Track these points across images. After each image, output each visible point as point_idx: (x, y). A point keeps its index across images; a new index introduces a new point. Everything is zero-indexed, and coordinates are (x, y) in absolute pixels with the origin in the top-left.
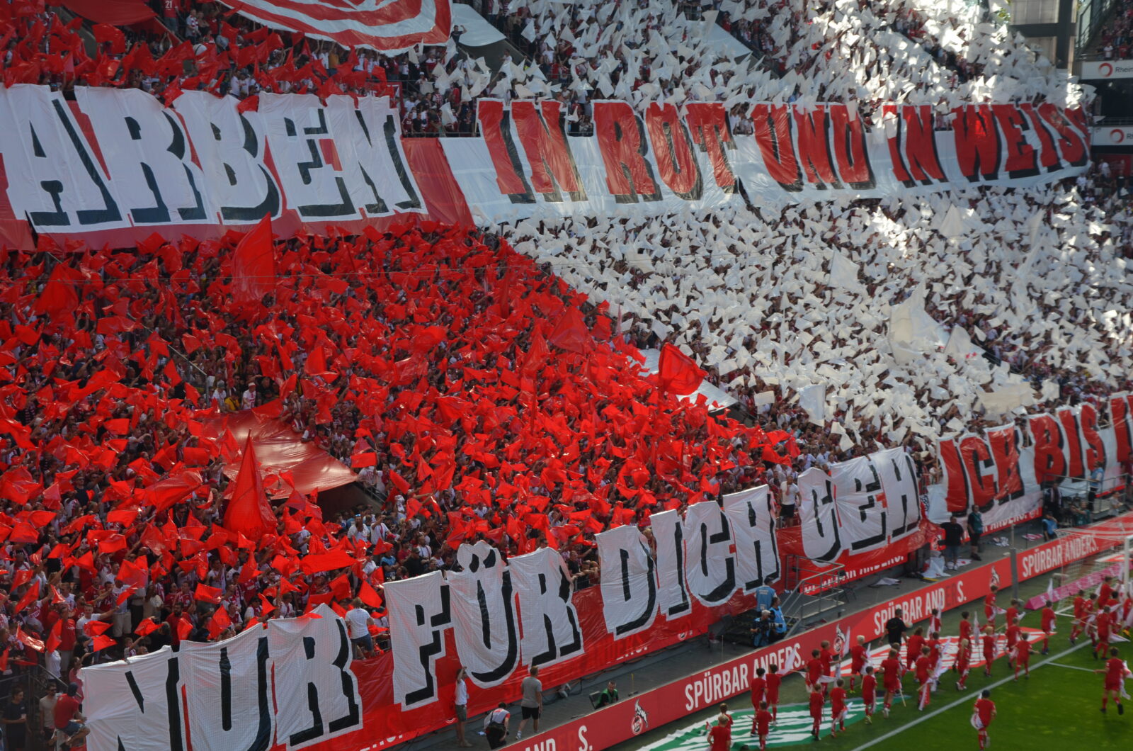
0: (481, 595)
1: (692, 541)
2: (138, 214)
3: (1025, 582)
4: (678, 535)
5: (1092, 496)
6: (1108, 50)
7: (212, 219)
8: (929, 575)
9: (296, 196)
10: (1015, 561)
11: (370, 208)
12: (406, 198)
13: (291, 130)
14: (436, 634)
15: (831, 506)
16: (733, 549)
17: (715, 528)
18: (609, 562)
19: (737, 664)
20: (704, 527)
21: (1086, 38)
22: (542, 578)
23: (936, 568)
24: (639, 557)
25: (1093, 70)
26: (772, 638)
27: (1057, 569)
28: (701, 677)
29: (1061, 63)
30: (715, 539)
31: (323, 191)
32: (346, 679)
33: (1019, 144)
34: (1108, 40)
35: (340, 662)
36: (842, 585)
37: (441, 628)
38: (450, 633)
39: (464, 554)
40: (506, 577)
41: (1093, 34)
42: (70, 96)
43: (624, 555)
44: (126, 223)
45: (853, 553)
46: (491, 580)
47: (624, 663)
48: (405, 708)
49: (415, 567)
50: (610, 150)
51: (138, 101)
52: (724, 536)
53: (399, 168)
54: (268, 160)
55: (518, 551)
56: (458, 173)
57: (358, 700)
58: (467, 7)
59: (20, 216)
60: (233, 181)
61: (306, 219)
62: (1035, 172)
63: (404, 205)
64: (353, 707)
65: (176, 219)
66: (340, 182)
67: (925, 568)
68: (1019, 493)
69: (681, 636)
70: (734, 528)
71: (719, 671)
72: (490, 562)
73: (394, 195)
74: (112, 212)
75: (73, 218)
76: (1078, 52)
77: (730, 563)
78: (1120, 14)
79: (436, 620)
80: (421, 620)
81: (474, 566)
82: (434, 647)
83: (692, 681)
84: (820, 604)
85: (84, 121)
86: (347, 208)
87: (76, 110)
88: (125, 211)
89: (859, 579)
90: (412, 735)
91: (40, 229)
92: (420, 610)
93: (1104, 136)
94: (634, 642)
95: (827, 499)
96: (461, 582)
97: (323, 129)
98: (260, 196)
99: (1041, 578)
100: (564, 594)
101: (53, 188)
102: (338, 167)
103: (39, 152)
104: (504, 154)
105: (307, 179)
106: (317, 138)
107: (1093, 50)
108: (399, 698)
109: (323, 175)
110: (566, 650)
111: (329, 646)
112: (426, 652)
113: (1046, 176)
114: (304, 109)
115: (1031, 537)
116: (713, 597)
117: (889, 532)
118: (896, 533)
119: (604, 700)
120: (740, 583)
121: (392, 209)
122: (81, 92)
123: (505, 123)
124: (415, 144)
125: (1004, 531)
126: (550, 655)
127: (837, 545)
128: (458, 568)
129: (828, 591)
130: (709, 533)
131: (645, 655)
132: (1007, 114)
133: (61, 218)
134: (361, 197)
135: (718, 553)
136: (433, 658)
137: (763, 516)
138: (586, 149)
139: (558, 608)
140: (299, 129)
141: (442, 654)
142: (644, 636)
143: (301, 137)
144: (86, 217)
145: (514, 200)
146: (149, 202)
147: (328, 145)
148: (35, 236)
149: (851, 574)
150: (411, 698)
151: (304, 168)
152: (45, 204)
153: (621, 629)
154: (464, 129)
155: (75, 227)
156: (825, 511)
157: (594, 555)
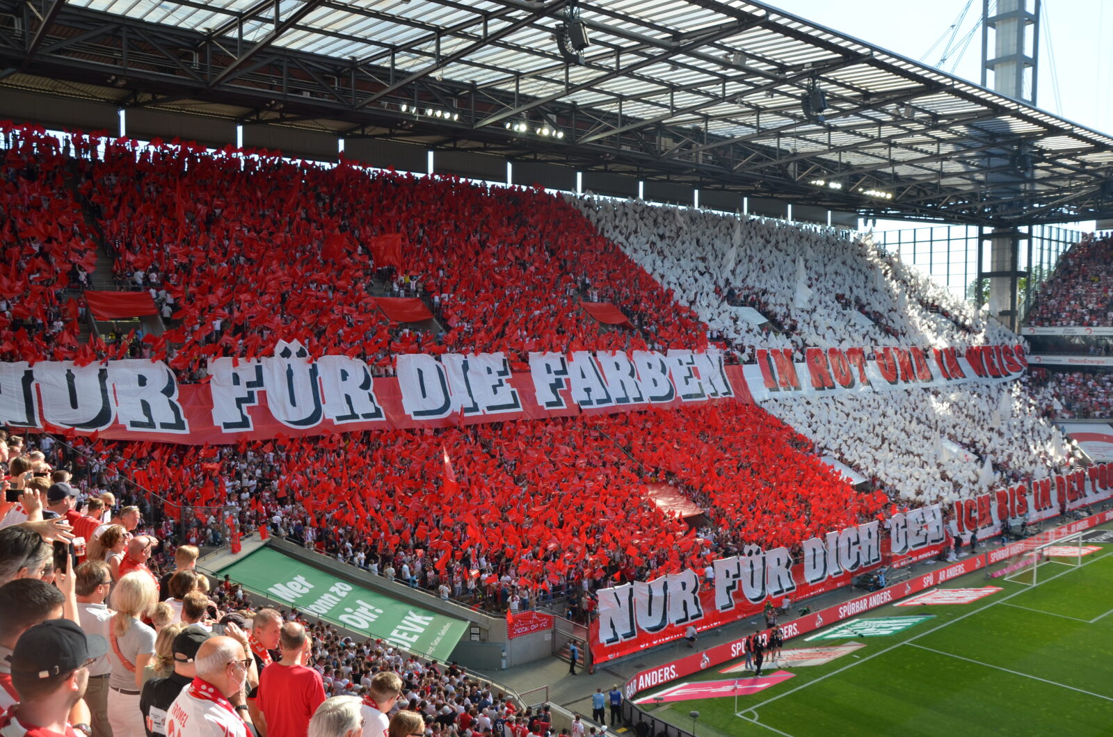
0: (752, 566)
1: (843, 544)
2: (619, 400)
3: (992, 565)
4: (837, 542)
5: (1024, 525)
6: (1033, 322)
7: (646, 401)
8: (949, 560)
9: (681, 390)
10: (988, 555)
11: (712, 394)
12: (726, 391)
13: (681, 363)
14: (734, 582)
15: (905, 530)
16: (860, 548)
17: (854, 539)
18: (808, 554)
19: (862, 599)
20: (849, 539)
21: (1023, 317)
22: (779, 560)
23: (952, 557)
24: (820, 552)
25: (1026, 331)
26: (878, 588)
27: (1005, 559)
28: (846, 604)
29: (1012, 326)
30: (854, 544)
31: (693, 388)
32: (696, 599)
33: (991, 364)
34: (1032, 318)
35: (694, 592)
36: (910, 564)
37: (737, 580)
38: (740, 581)
39: (747, 549)
40: (764, 559)
41: (1027, 314)
42: (595, 355)
43: (814, 550)
44: (614, 403)
45: (913, 549)
46: (757, 560)
47: (814, 596)
48: (721, 611)
49: (727, 554)
50: (812, 368)
51: (621, 356)
52: (858, 542)
53: (723, 377)
54: (671, 376)
55: (769, 548)
56: (747, 379)
57: (700, 607)
58: (752, 308)
59: (575, 402)
60: (656, 385)
61: (684, 400)
62: (1000, 377)
63: (725, 394)
64: (699, 610)
65: (632, 402)
66: (699, 384)
67: (948, 557)
68: (991, 524)
69: (839, 585)
70: (861, 540)
71: (854, 602)
72: (758, 553)
73: (722, 389)
74: (608, 400)
75: (594, 402)
76: (1020, 323)
77: (858, 553)
78: (1037, 308)
79: (735, 576)
80: (728, 576)
81: (750, 553)
82: (733, 587)
83: (842, 606)
84: (899, 573)
85: (599, 364)
86: (702, 395)
87: (596, 360)
88: (613, 399)
89: (919, 561)
90: (724, 622)
91: (582, 407)
92: (727, 572)
93: (1032, 359)
94: (819, 586)
95: (905, 526)
96: (744, 560)
97: (693, 363)
98: (667, 391)
99: (1000, 562)
100: (787, 566)
101: (588, 390)
102: (699, 378)
103: (583, 376)
104: (768, 372)
105: (687, 383)
106: (691, 366)
107: (1027, 321)
108: (718, 607)
109: (694, 381)
110: (788, 590)
111: (691, 585)
112: (729, 589)
113: (1004, 379)
114: (685, 355)
115: (996, 543)
116: (852, 568)
117: (929, 540)
118: (933, 541)
119: (805, 612)
120: (862, 563)
121: (720, 396)
122: (599, 353)
123: (769, 360)
124: (730, 367)
125: (983, 540)
126: (782, 591)
127: (906, 547)
128: (744, 555)
129: (903, 567)
130: (852, 542)
131: (822, 593)
132: (986, 350)
133: (590, 403)
134: (708, 390)
135: (854, 549)
136: (731, 592)
137: (874, 535)
138: (802, 370)
139: (784, 572)
140: (684, 363)
141: (736, 589)
142: (822, 585)
143: (685, 366)
144: (599, 402)
145: (771, 390)
146: (622, 395)
147: (695, 369)
148: (580, 410)
149: (915, 559)
150: (723, 608)
151: (686, 378)
152: (585, 397)
153: (812, 582)
154: (751, 361)
155: (595, 406)
156: (902, 532)
157: (801, 549)
